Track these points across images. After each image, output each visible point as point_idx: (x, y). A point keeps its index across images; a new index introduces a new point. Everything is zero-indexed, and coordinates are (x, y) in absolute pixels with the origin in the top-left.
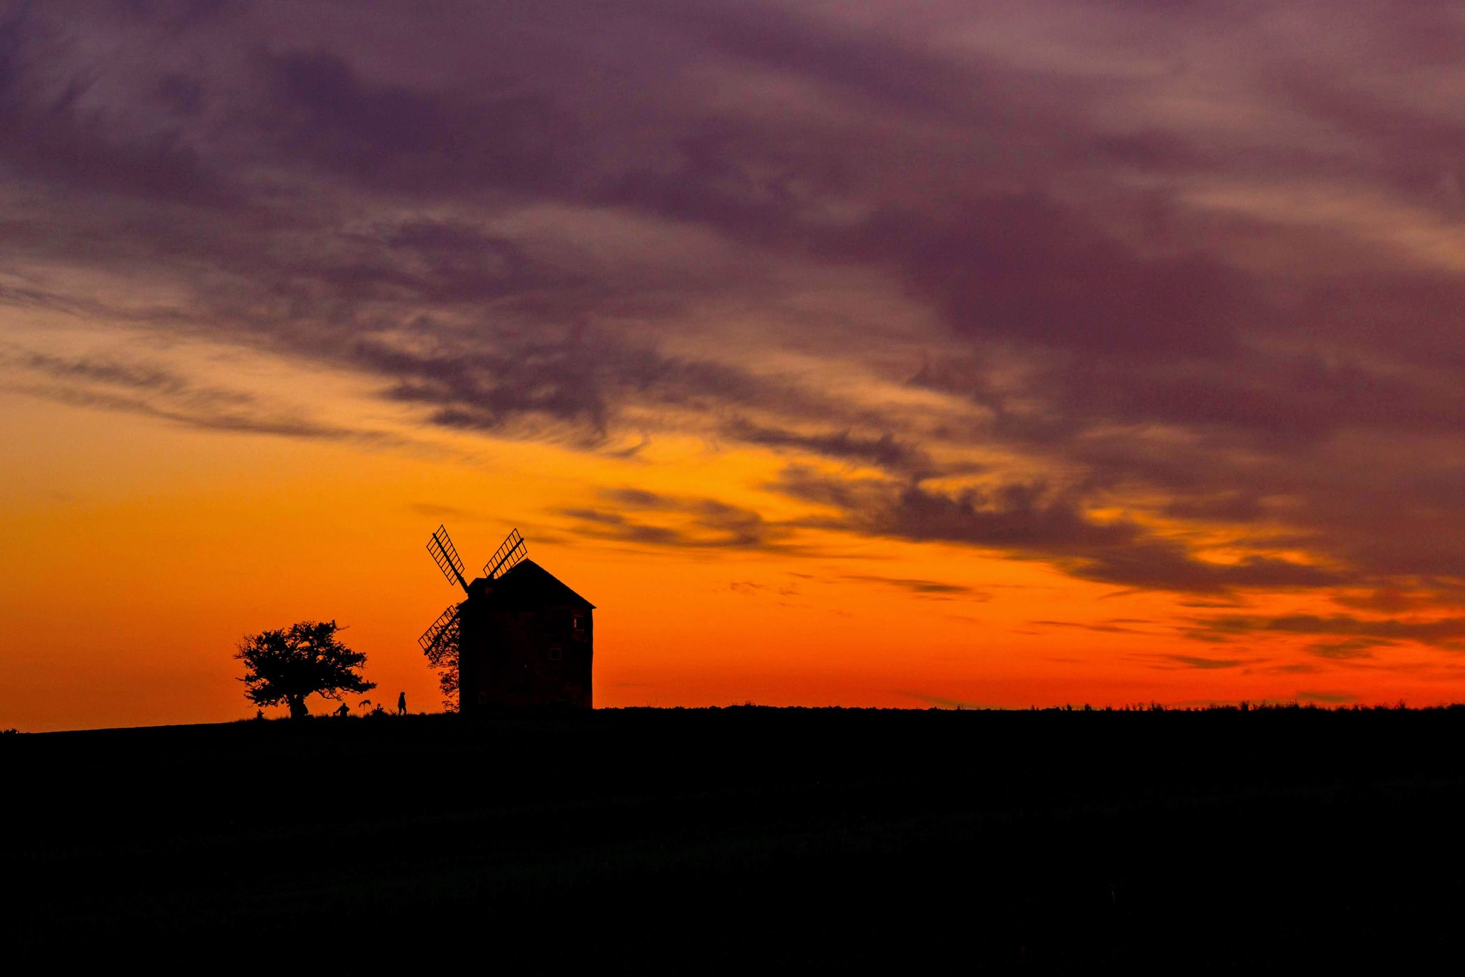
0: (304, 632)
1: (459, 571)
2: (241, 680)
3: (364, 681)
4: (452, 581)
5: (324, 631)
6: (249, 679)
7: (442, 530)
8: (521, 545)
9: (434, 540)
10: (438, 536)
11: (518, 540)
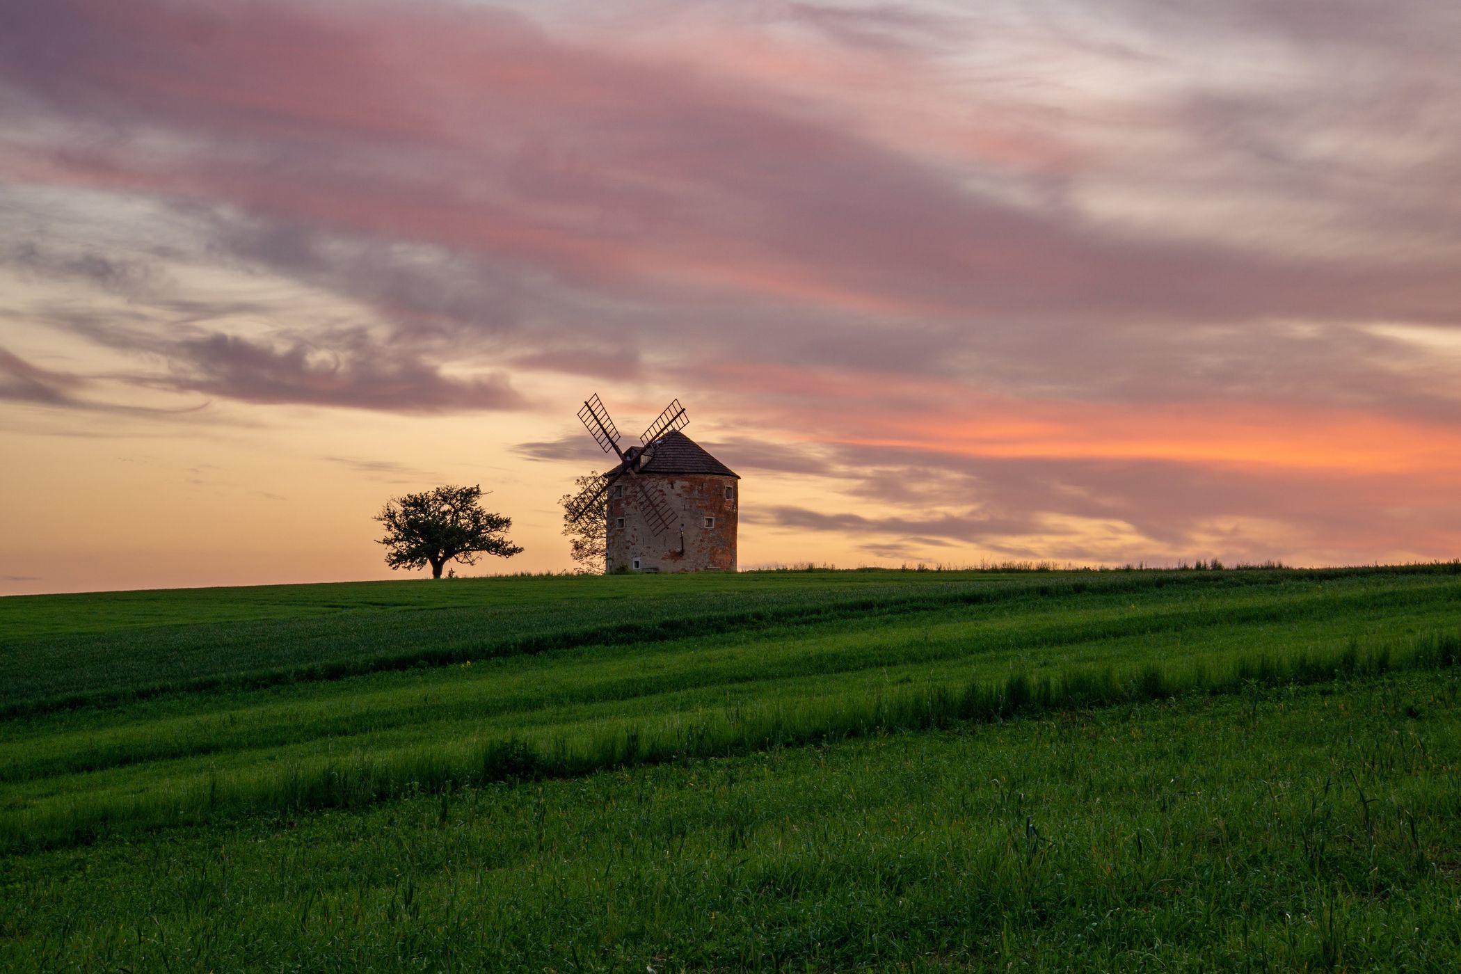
0: (445, 496)
1: (614, 440)
2: (379, 542)
3: (511, 546)
4: (606, 449)
5: (469, 495)
6: (387, 542)
7: (595, 398)
8: (682, 415)
9: (586, 408)
10: (590, 404)
11: (679, 410)
